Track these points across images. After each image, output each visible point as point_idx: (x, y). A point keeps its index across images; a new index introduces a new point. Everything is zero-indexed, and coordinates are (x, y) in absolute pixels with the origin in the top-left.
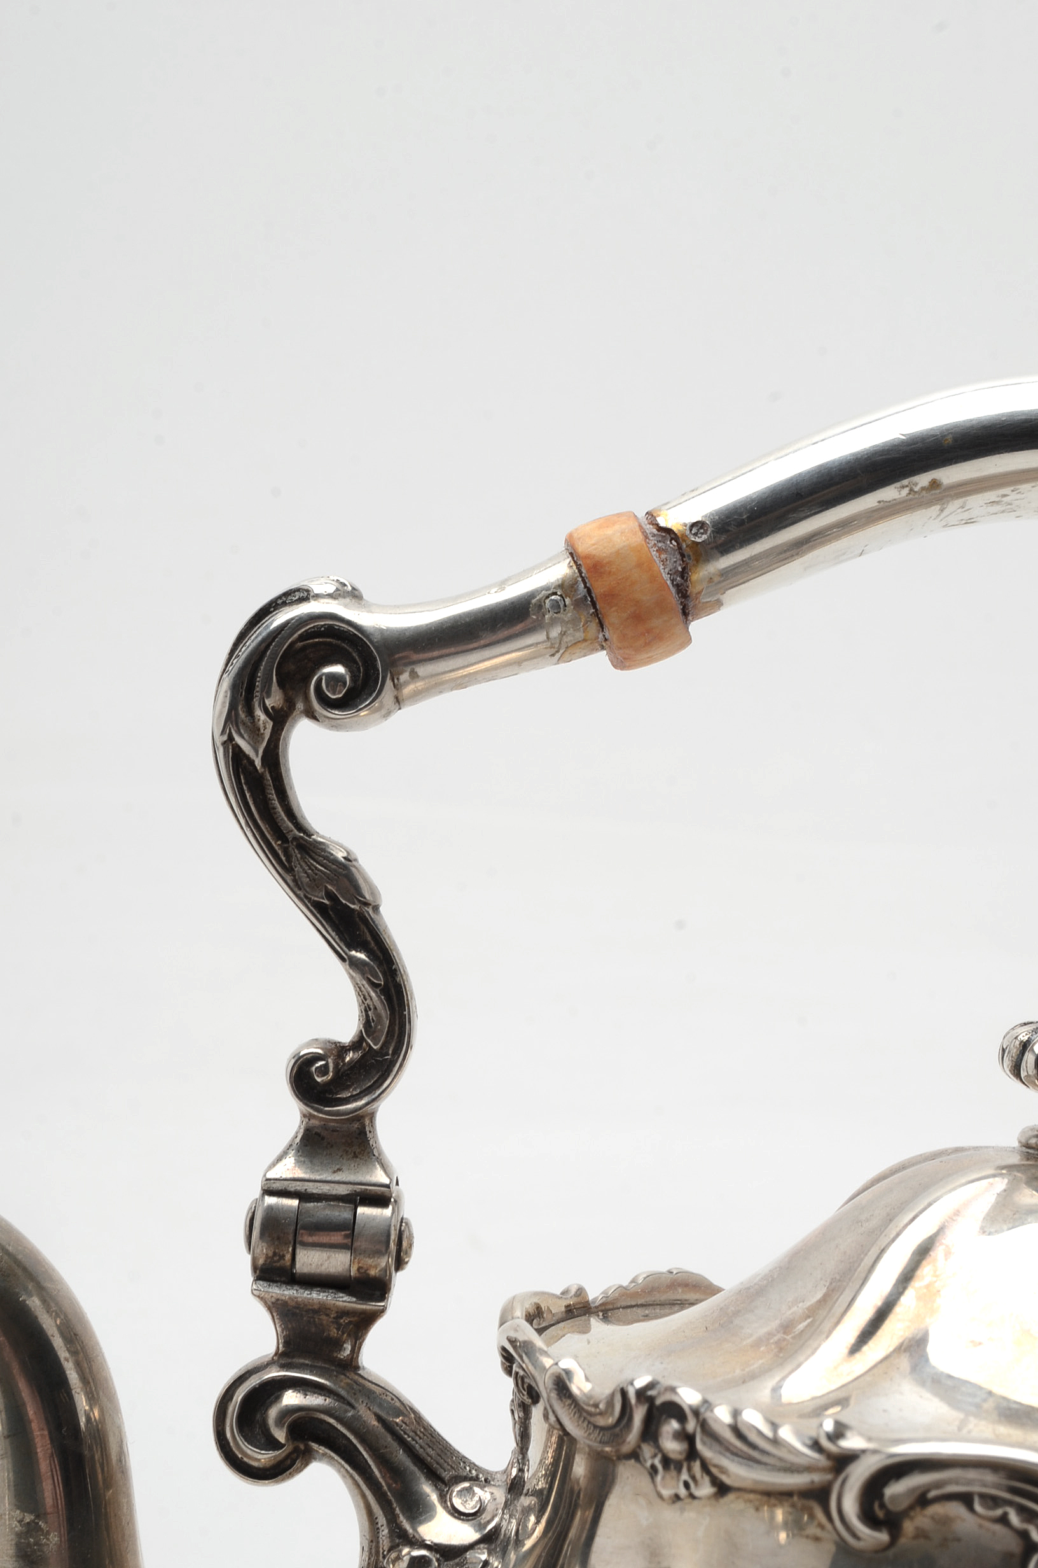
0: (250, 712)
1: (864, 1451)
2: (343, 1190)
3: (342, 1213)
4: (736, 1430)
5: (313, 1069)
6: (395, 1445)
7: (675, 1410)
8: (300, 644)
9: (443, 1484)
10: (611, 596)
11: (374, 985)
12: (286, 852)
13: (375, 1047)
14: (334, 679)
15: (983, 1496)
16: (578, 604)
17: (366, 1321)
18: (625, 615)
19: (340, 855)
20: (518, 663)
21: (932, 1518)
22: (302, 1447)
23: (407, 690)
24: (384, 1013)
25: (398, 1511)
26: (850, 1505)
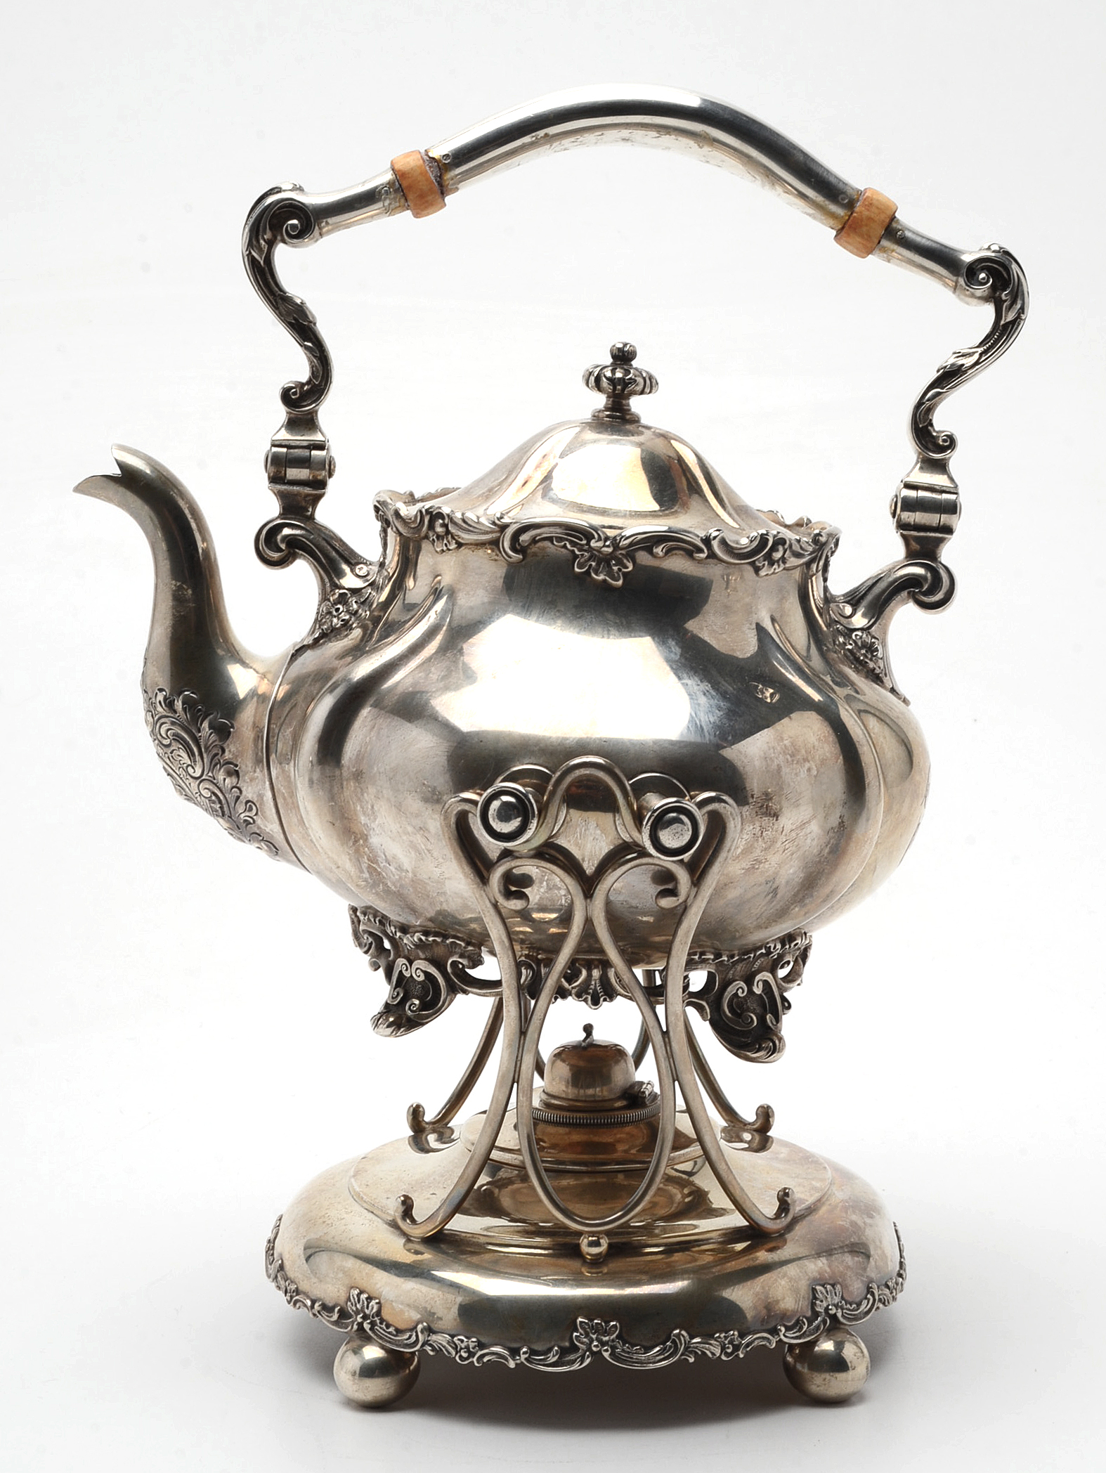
0: (258, 241)
1: (511, 523)
2: (305, 444)
3: (305, 453)
4: (464, 521)
5: (291, 393)
6: (331, 550)
7: (440, 515)
8: (278, 212)
9: (352, 565)
10: (410, 187)
11: (315, 357)
12: (275, 300)
13: (317, 383)
14: (293, 226)
15: (556, 537)
16: (396, 191)
17: (317, 498)
18: (416, 195)
19: (299, 301)
20: (372, 217)
21: (538, 548)
22: (292, 551)
23: (324, 230)
24: (320, 369)
25: (333, 576)
26: (507, 545)
